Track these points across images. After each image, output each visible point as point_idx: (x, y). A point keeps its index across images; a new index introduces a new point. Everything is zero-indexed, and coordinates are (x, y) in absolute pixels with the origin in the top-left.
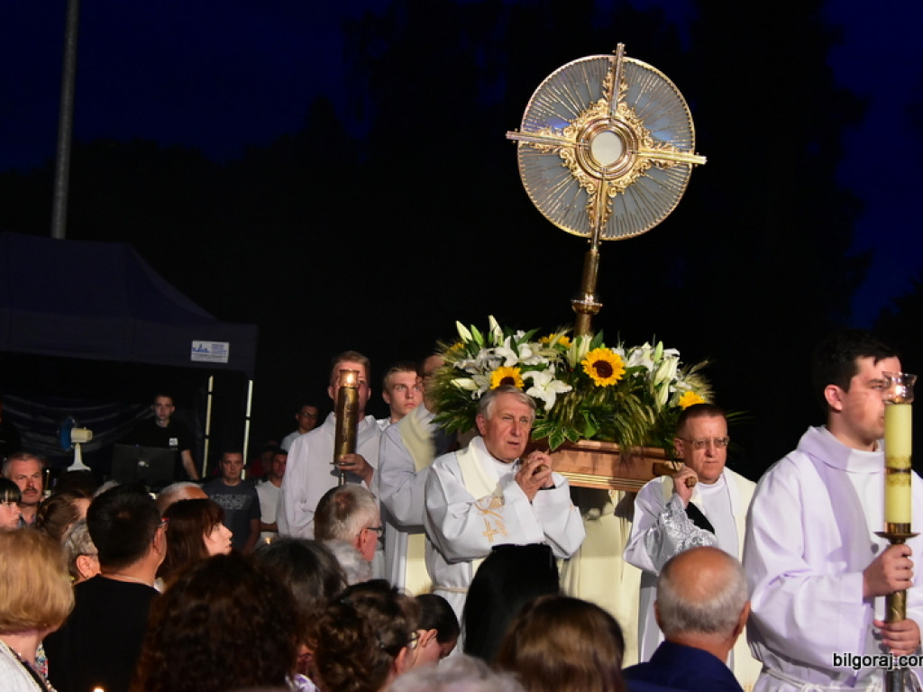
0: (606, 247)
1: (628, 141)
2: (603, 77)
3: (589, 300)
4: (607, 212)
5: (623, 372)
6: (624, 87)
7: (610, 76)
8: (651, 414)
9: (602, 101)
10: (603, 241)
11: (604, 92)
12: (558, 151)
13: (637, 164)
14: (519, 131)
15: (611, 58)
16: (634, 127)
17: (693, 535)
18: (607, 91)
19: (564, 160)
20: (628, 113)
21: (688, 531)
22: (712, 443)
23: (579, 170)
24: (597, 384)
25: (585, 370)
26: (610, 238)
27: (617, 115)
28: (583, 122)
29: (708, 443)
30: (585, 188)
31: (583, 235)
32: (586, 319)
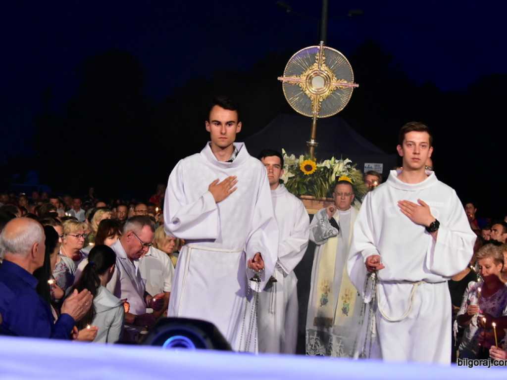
0: (319, 120)
1: (327, 80)
2: (315, 54)
3: (313, 142)
4: (319, 107)
5: (316, 169)
6: (324, 58)
7: (318, 54)
8: (327, 185)
9: (315, 64)
10: (318, 118)
11: (316, 61)
12: (299, 84)
13: (330, 88)
14: (283, 76)
15: (319, 47)
16: (328, 74)
17: (330, 229)
18: (317, 60)
19: (301, 87)
20: (326, 68)
21: (328, 227)
22: (343, 194)
23: (307, 91)
24: (305, 174)
25: (301, 169)
26: (321, 117)
27: (322, 69)
28: (309, 72)
29: (342, 194)
30: (310, 98)
31: (310, 116)
32: (312, 149)
